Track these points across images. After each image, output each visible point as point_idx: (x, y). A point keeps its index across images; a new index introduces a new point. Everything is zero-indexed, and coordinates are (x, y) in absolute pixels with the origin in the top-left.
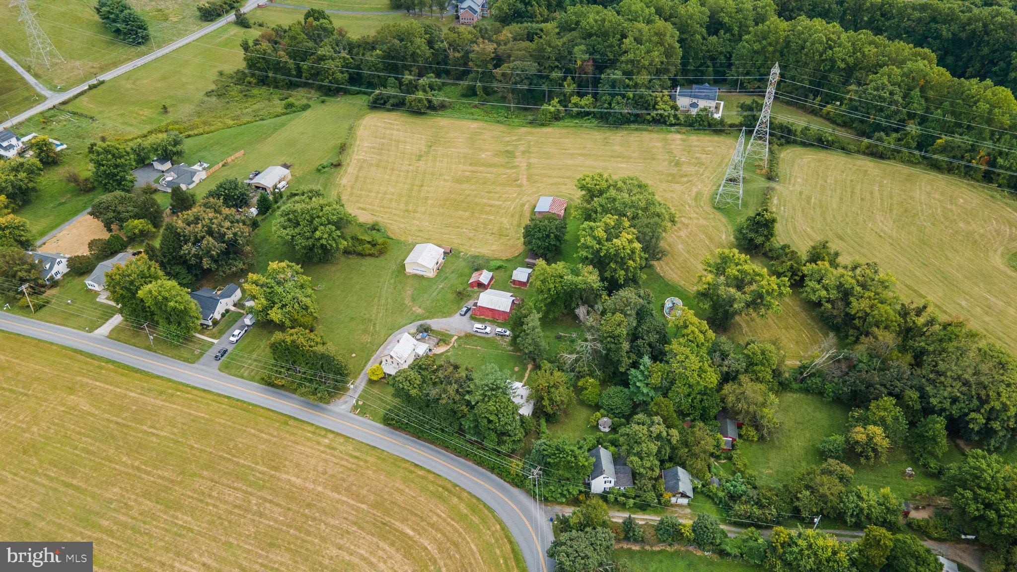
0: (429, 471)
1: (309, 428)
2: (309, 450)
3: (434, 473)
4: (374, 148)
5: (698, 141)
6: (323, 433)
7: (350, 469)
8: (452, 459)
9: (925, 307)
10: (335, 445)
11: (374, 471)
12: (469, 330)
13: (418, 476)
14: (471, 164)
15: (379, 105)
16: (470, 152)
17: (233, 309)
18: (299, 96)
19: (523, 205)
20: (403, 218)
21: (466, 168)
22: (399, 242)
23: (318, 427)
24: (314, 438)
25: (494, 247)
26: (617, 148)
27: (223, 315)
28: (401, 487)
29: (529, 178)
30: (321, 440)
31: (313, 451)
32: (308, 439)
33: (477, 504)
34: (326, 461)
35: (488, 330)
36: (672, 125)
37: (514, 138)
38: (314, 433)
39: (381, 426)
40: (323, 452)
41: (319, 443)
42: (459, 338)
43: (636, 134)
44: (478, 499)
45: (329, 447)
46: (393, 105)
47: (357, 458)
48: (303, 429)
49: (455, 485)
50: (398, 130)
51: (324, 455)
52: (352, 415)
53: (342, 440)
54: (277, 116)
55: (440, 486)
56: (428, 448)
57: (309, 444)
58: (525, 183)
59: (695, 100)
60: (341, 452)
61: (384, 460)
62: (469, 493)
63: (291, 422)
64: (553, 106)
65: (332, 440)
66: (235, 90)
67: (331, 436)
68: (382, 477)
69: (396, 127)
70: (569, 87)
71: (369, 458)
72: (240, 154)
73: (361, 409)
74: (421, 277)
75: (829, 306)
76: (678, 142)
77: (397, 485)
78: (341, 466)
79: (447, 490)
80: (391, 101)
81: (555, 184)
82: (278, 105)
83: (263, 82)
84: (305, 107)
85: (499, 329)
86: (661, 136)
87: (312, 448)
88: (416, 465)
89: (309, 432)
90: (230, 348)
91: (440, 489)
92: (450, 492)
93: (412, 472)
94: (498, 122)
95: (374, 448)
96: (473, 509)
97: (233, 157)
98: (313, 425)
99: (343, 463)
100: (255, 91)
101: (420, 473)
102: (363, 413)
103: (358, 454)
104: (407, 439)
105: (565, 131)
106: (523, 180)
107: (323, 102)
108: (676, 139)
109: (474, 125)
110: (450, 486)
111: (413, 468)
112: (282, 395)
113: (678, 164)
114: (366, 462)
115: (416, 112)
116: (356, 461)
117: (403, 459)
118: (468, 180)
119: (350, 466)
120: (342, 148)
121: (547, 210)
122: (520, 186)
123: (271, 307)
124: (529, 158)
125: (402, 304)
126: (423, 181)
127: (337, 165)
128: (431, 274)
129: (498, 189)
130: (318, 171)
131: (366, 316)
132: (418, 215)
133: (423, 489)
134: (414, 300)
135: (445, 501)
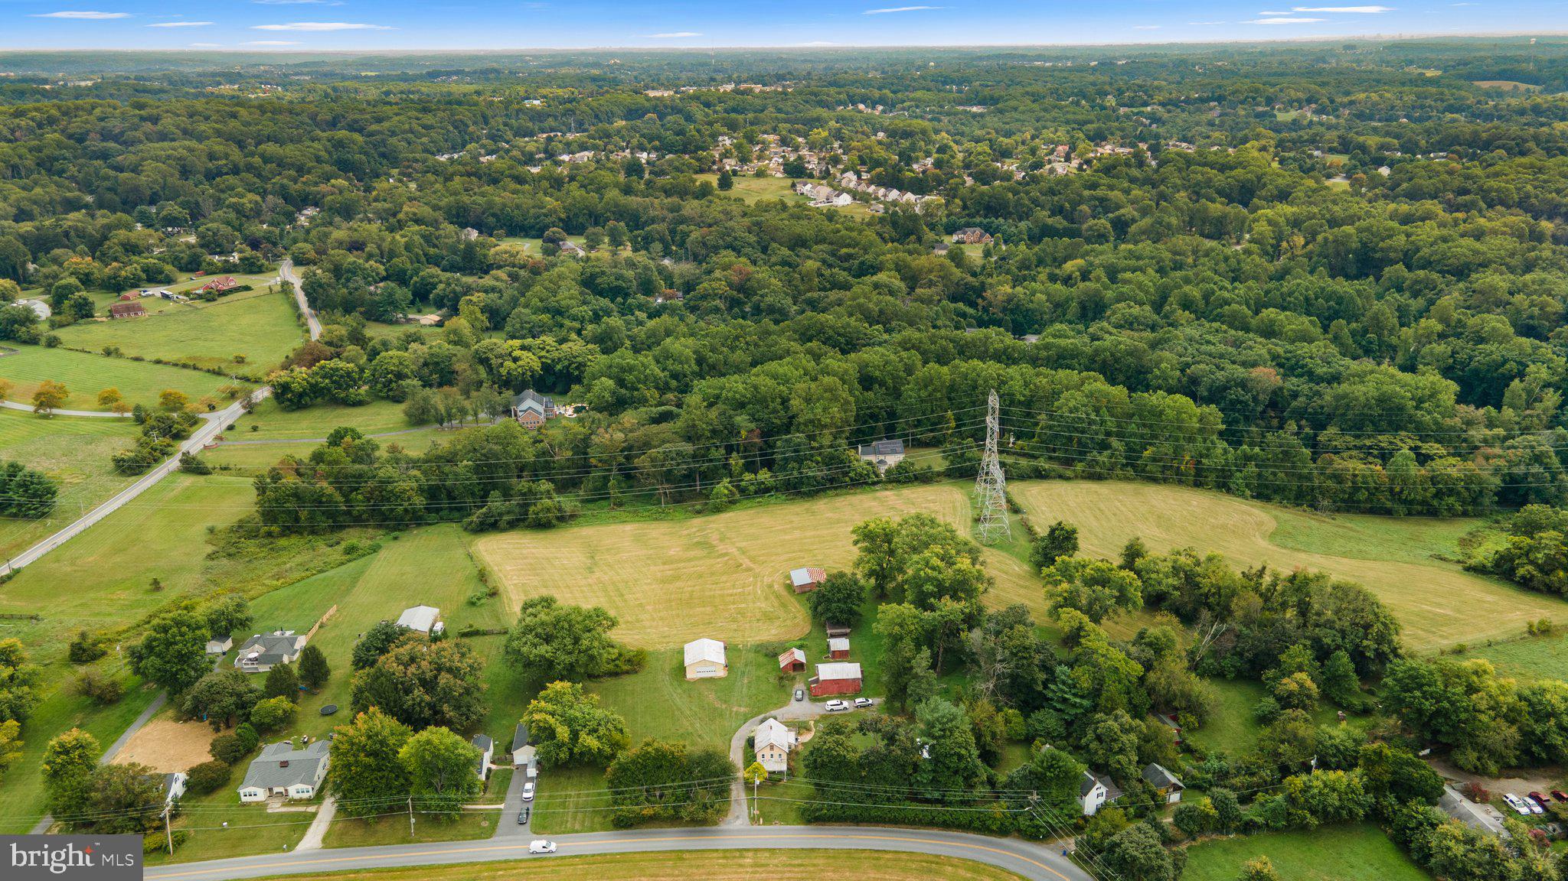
1: (716, 855)
3: (903, 852)
4: (522, 570)
5: (913, 492)
6: (735, 854)
8: (912, 833)
9: (1264, 568)
10: (762, 861)
11: (834, 871)
12: (823, 712)
13: (888, 860)
14: (664, 564)
15: (489, 526)
16: (651, 552)
17: (494, 767)
18: (353, 537)
19: (770, 586)
21: (662, 567)
22: (651, 653)
23: (724, 851)
24: (729, 862)
25: (774, 632)
26: (830, 515)
27: (487, 777)
29: (753, 559)
30: (742, 861)
32: (724, 866)
33: (977, 866)
35: (846, 704)
36: (874, 484)
37: (695, 529)
38: (725, 858)
39: (802, 826)
40: (754, 872)
41: (741, 866)
42: (816, 722)
43: (840, 499)
44: (974, 861)
45: (755, 865)
46: (509, 523)
47: (800, 865)
48: (708, 858)
49: (939, 856)
50: (537, 548)
52: (756, 827)
53: (766, 854)
54: (343, 564)
55: (923, 862)
57: (728, 870)
58: (752, 566)
59: (881, 457)
60: (778, 866)
61: (835, 857)
63: (685, 856)
64: (723, 486)
65: (754, 858)
66: (251, 546)
67: (750, 854)
68: (848, 874)
69: (531, 545)
70: (736, 461)
71: (815, 861)
72: (332, 611)
73: (763, 817)
74: (711, 680)
75: (1176, 592)
76: (894, 498)
79: (933, 863)
81: (790, 559)
82: (336, 554)
83: (287, 531)
84: (375, 549)
85: (859, 701)
86: (870, 495)
87: (737, 873)
88: (878, 851)
89: (719, 858)
90: (531, 806)
92: (937, 863)
93: (877, 859)
94: (656, 519)
95: (812, 849)
96: (976, 871)
97: (327, 615)
98: (715, 850)
99: (788, 875)
100: (283, 542)
101: (887, 856)
102: (768, 822)
103: (799, 862)
104: (844, 830)
105: (751, 512)
106: (746, 563)
107: (396, 538)
108: (889, 495)
109: (628, 527)
110: (934, 859)
111: (876, 855)
112: (649, 833)
114: (816, 865)
115: (542, 525)
116: (803, 869)
117: (857, 849)
118: (677, 578)
119: (798, 875)
120: (482, 577)
121: (809, 581)
122: (749, 569)
123: (575, 736)
124: (733, 543)
125: (715, 709)
126: (618, 590)
127: (494, 594)
128: (721, 673)
129: (724, 578)
130: (473, 604)
131: (681, 731)
132: (648, 624)
133: (904, 870)
134: (726, 702)
135: (938, 873)
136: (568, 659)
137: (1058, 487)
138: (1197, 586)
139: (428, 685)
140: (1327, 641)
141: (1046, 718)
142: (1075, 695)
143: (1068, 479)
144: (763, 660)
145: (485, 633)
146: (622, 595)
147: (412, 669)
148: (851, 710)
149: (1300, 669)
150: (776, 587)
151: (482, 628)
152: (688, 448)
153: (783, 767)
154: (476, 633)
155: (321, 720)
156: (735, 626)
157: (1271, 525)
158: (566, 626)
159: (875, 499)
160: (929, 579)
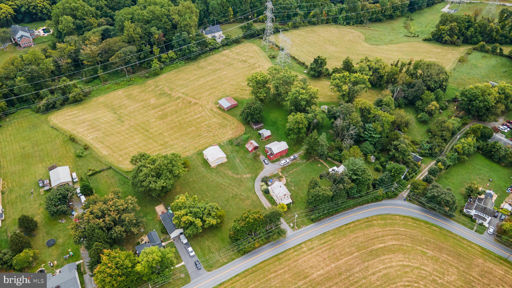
0: (353, 222)
1: (291, 251)
2: (305, 258)
3: (356, 221)
4: (88, 129)
5: (236, 49)
6: (299, 247)
7: (330, 248)
8: (352, 211)
9: (398, 61)
10: (311, 247)
11: (338, 240)
12: (281, 167)
13: (353, 227)
14: (154, 109)
15: (51, 108)
16: (142, 103)
17: (163, 244)
19: (212, 110)
20: (165, 148)
21: (154, 111)
23: (293, 248)
24: (299, 252)
25: (230, 133)
26: (210, 67)
28: (355, 236)
29: (194, 98)
30: (303, 250)
31: (308, 257)
32: (298, 255)
33: (382, 217)
34: (317, 255)
35: (288, 161)
36: (218, 48)
37: (153, 87)
38: (296, 251)
39: (313, 224)
40: (311, 253)
41: (304, 252)
42: (281, 172)
43: (208, 58)
44: (380, 215)
45: (309, 250)
46: (61, 105)
47: (325, 242)
48: (289, 254)
49: (368, 218)
50: (84, 115)
51: (313, 254)
52: (296, 231)
53: (310, 243)
55: (364, 223)
56: (340, 215)
57: (301, 256)
58: (196, 101)
59: (213, 34)
60: (317, 247)
61: (334, 234)
62: (374, 216)
63: (280, 256)
64: (157, 64)
65: (306, 247)
67: (303, 245)
68: (344, 239)
69: (80, 114)
70: (156, 50)
71: (329, 238)
73: (297, 226)
74: (222, 164)
76: (230, 53)
77: (353, 236)
78: (325, 250)
79: (368, 222)
80: (58, 103)
81: (210, 94)
85: (292, 157)
86: (220, 54)
87: (305, 256)
88: (346, 224)
89: (294, 252)
90: (196, 258)
91: (366, 224)
92: (370, 221)
93: (349, 228)
94: (129, 85)
95: (324, 234)
96: (384, 220)
98: (290, 249)
99: (324, 249)
101: (352, 225)
102: (299, 227)
103: (323, 241)
104: (328, 220)
105: (174, 71)
106: (193, 100)
108: (228, 52)
109: (119, 92)
110: (368, 220)
111: (347, 227)
112: (258, 251)
113: (245, 61)
114: (330, 240)
115: (77, 101)
116: (327, 244)
117: (340, 227)
118: (166, 115)
119: (328, 247)
120: (73, 140)
121: (230, 105)
122: (196, 104)
123: (204, 221)
124: (178, 91)
125: (237, 179)
126: (143, 128)
127: (86, 148)
128: (225, 160)
129: (188, 110)
130: (80, 157)
131: (231, 195)
132: (171, 143)
133: (362, 229)
134: (238, 174)
135: (373, 225)
138: (379, 73)
139: (119, 222)
141: (367, 146)
142: (375, 134)
143: (287, 30)
144: (237, 148)
145: (100, 172)
146: (147, 131)
147: (107, 218)
148: (290, 163)
149: (432, 101)
150: (214, 109)
151: (97, 170)
152: (133, 48)
153: (291, 201)
154: (97, 173)
156: (211, 134)
159: (223, 55)
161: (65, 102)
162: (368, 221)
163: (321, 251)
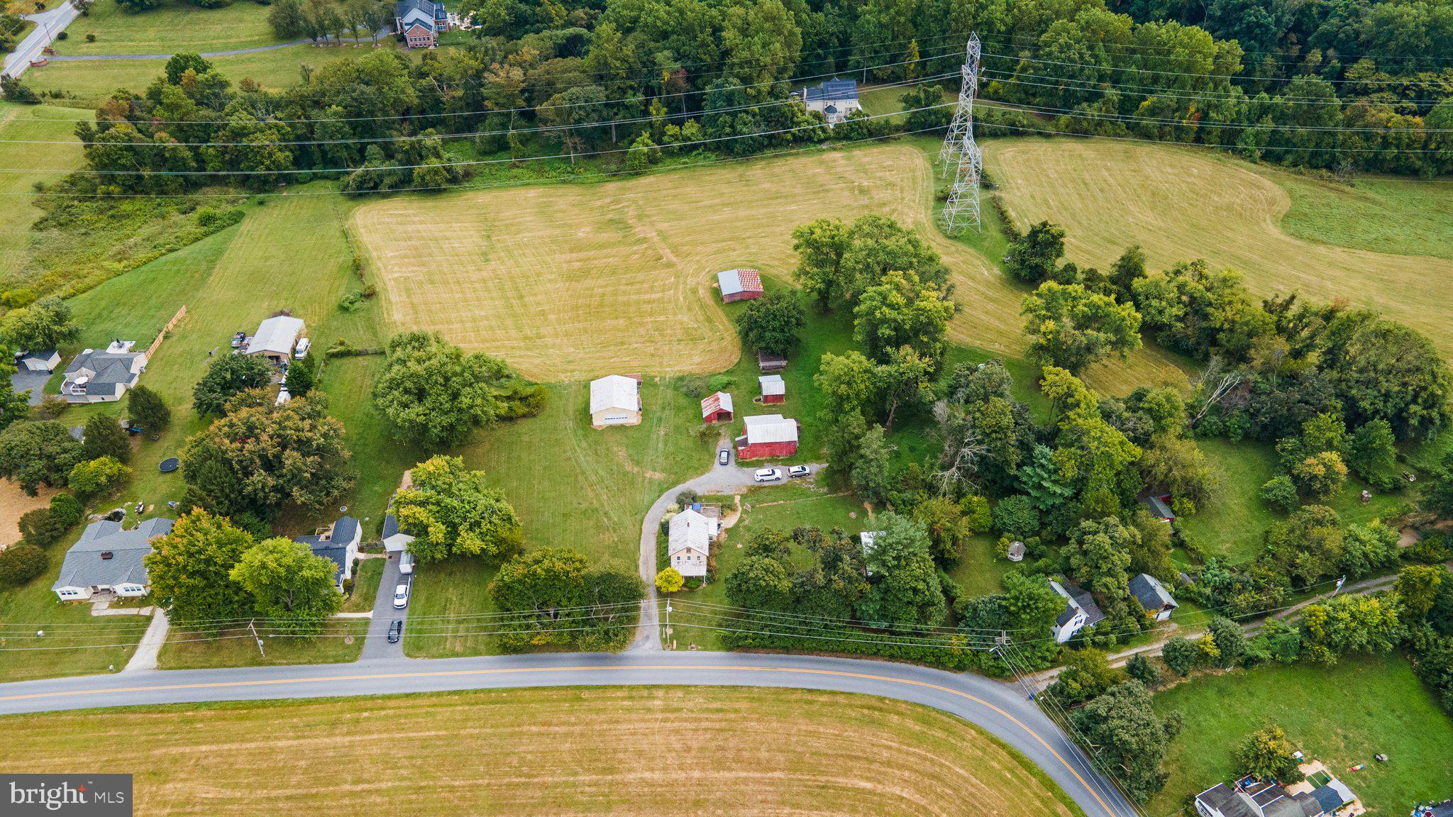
0: (833, 693)
1: (620, 694)
2: (642, 725)
3: (842, 693)
4: (405, 256)
5: (865, 155)
6: (645, 693)
7: (722, 730)
8: (852, 665)
9: (1293, 298)
10: (675, 705)
11: (758, 720)
12: (750, 483)
13: (824, 704)
14: (571, 250)
15: (368, 190)
16: (557, 232)
17: (362, 556)
18: (212, 201)
19: (694, 291)
20: (528, 349)
21: (568, 256)
22: (551, 387)
23: (632, 688)
24: (638, 704)
25: (697, 359)
26: (767, 185)
27: (354, 572)
28: (811, 728)
29: (675, 250)
30: (650, 704)
31: (650, 725)
32: (629, 710)
33: (926, 714)
34: (677, 732)
35: (778, 473)
36: (821, 141)
37: (608, 200)
38: (631, 698)
39: (723, 654)
40: (665, 720)
41: (649, 710)
42: (743, 497)
43: (780, 162)
44: (923, 706)
45: (666, 710)
46: (391, 187)
47: (721, 710)
48: (611, 698)
49: (882, 699)
50: (421, 222)
51: (669, 724)
52: (668, 653)
53: (680, 694)
54: (197, 239)
55: (863, 707)
56: (810, 661)
57: (634, 716)
58: (674, 259)
59: (830, 103)
60: (692, 711)
61: (760, 700)
62: (906, 702)
63: (585, 694)
64: (643, 144)
65: (665, 699)
66: (87, 211)
67: (661, 693)
68: (775, 724)
69: (416, 219)
70: (658, 113)
71: (737, 705)
72: (181, 313)
73: (677, 639)
74: (622, 428)
75: (1179, 325)
76: (843, 162)
77: (804, 728)
78: (706, 730)
79: (875, 709)
80: (387, 181)
81: (718, 252)
82: (189, 224)
83: (135, 187)
84: (237, 218)
85: (794, 469)
86: (815, 158)
87: (643, 720)
88: (810, 691)
89: (623, 699)
90: (403, 617)
91: (866, 711)
92: (881, 710)
93: (811, 702)
94: (564, 182)
95: (735, 688)
96: (925, 722)
97: (174, 321)
98: (621, 687)
99: (704, 724)
100: (126, 206)
101: (824, 699)
102: (683, 645)
103: (718, 705)
104: (771, 659)
105: (675, 176)
106: (668, 255)
107: (261, 203)
108: (837, 158)
109: (532, 193)
110: (878, 704)
111: (809, 697)
112: (542, 660)
113: (863, 191)
114: (736, 711)
115: (430, 189)
116: (721, 715)
117: (786, 689)
118: (586, 273)
119: (717, 725)
120: (358, 268)
121: (740, 289)
122: (670, 265)
123: (452, 534)
124: (652, 224)
125: (625, 474)
126: (517, 289)
127: (369, 295)
128: (635, 420)
129: (640, 276)
130: (346, 309)
131: (584, 506)
132: (549, 341)
133: (843, 720)
134: (638, 463)
135: (881, 724)
136: (446, 420)
137: (1037, 149)
138: (1206, 317)
139: (271, 465)
140: (1365, 404)
141: (1019, 510)
142: (1055, 482)
143: (1048, 136)
144: (683, 401)
145: (359, 354)
146: (521, 297)
147: (250, 445)
148: (784, 481)
149: (1330, 446)
150: (701, 292)
151: (355, 348)
153: (702, 572)
154: (347, 354)
155: (162, 478)
156: (651, 349)
157: (1285, 204)
158: (441, 380)
159: (822, 162)
160: (884, 321)
161: (403, 185)
162: (879, 707)
163: (693, 725)
